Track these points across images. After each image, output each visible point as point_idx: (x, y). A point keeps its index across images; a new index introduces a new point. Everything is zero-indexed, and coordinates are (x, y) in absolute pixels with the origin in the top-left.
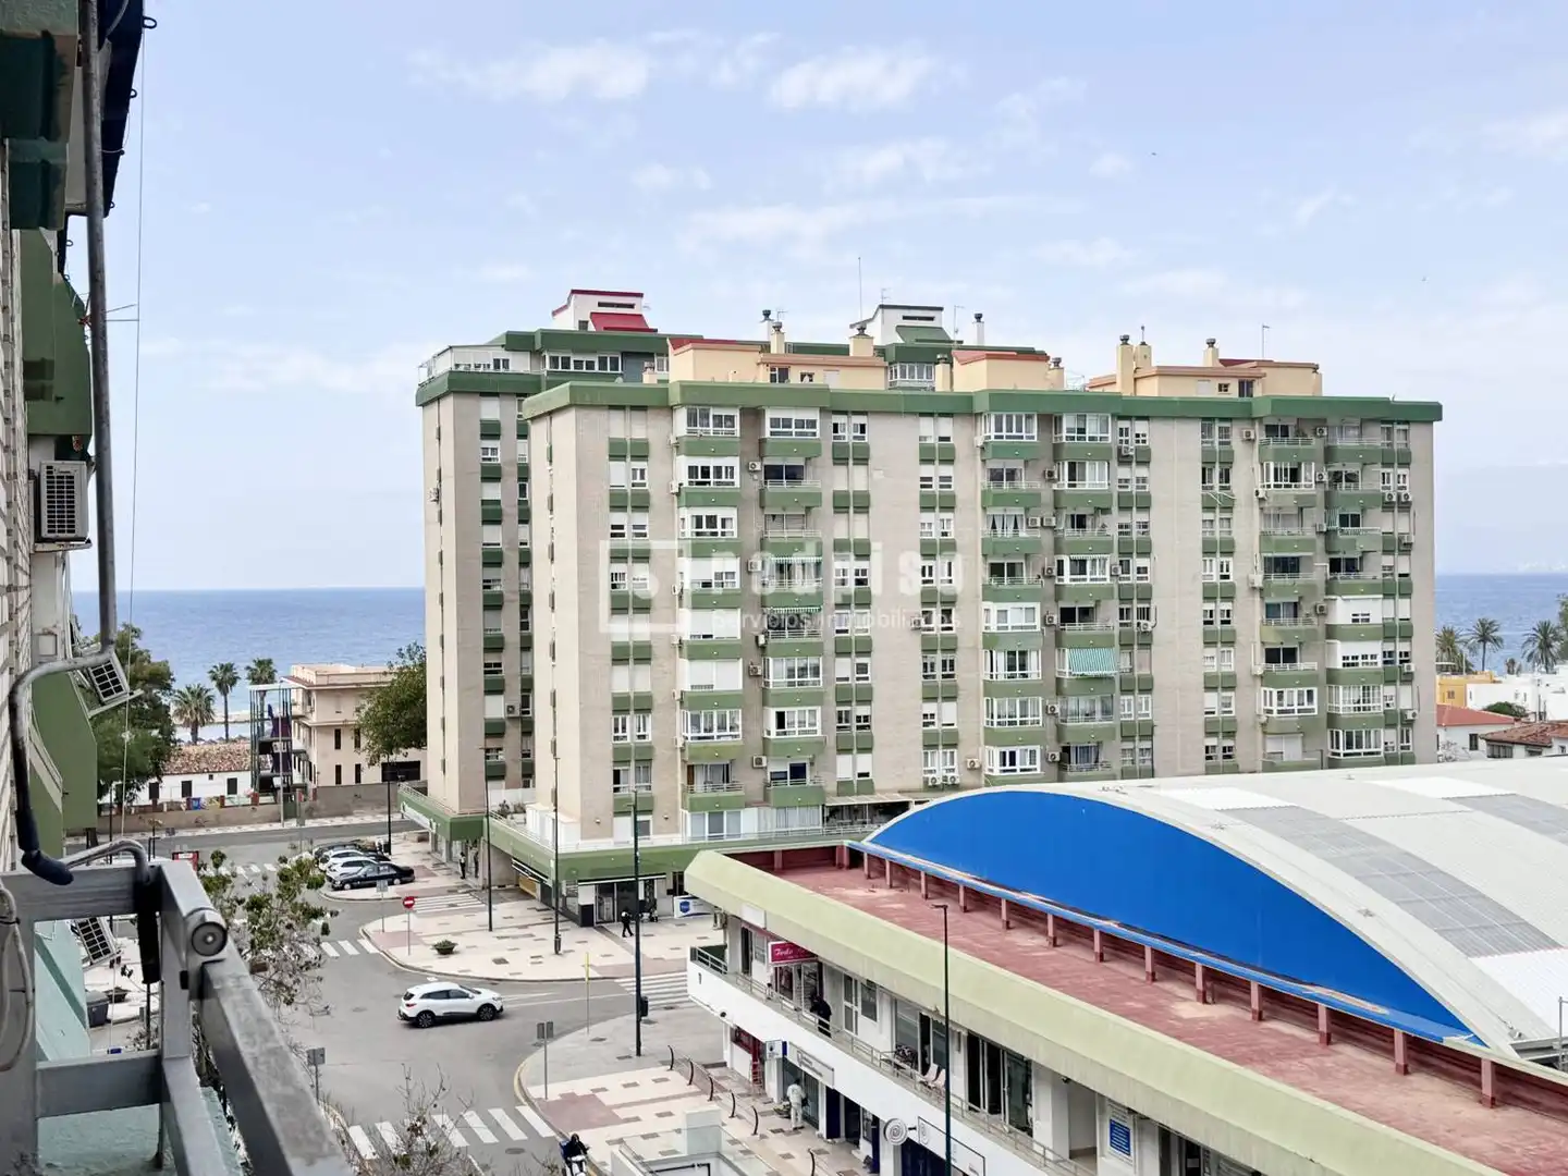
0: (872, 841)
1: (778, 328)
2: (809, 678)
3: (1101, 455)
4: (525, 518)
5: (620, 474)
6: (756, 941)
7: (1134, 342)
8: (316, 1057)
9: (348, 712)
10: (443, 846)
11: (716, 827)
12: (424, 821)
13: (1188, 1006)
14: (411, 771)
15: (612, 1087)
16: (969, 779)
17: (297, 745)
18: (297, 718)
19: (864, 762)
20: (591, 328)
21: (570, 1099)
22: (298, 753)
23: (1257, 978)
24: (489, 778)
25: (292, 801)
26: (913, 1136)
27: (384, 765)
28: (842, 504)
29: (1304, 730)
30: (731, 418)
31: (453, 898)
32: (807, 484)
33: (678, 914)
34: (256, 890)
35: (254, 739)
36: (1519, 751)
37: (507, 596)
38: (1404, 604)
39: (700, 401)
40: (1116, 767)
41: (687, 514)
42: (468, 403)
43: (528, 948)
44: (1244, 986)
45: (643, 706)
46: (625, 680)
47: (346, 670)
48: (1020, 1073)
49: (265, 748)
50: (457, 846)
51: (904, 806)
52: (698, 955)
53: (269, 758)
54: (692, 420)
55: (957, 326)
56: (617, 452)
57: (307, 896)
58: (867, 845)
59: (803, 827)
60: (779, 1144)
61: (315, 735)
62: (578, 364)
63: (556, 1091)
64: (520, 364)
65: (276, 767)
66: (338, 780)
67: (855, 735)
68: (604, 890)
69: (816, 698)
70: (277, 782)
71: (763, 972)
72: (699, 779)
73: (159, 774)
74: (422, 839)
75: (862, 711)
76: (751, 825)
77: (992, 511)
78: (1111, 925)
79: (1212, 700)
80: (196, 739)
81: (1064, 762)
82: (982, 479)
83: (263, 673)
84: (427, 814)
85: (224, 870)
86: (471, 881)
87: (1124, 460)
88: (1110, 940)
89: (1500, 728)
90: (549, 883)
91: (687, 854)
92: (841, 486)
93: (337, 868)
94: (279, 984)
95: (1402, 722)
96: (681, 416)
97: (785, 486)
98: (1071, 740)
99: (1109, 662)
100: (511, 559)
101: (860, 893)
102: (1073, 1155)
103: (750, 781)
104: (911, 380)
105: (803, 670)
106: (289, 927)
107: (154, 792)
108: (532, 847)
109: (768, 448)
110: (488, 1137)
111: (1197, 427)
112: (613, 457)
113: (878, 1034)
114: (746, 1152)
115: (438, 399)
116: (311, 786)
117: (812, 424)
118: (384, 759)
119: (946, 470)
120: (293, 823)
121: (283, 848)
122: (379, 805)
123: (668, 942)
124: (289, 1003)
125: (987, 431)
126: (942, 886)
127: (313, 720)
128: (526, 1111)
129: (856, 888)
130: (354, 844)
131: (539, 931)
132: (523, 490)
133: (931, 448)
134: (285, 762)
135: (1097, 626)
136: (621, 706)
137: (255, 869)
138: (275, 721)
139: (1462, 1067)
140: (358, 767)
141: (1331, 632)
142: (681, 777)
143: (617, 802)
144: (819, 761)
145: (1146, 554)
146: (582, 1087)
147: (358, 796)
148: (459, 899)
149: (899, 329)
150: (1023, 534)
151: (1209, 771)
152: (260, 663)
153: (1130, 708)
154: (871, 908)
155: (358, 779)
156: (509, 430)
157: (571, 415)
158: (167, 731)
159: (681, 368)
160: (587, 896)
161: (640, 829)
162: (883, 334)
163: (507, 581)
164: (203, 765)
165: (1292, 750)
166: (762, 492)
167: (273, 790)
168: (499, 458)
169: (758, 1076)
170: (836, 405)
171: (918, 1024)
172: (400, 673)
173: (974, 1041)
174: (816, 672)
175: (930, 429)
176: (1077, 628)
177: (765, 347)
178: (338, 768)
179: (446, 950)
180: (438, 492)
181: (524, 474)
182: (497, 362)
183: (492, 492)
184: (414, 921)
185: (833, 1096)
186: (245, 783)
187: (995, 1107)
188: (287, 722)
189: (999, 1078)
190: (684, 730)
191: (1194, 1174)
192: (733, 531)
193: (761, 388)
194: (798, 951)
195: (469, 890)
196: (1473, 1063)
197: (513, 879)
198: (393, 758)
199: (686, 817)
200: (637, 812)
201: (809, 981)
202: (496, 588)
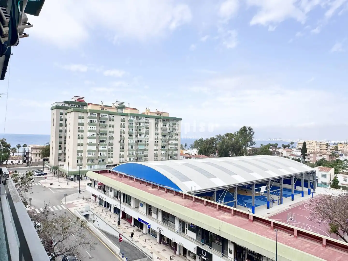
0: (112, 169)
1: (103, 103)
2: (105, 148)
3: (143, 122)
4: (66, 126)
5: (80, 121)
6: (96, 182)
7: (148, 109)
8: (31, 199)
9: (38, 152)
10: (51, 170)
11: (91, 167)
12: (49, 167)
13: (150, 189)
14: (47, 160)
15: (75, 202)
16: (125, 162)
17: (30, 156)
18: (30, 152)
19: (112, 159)
20: (77, 101)
21: (69, 204)
22: (30, 157)
23: (159, 185)
24: (59, 161)
25: (29, 164)
26: (116, 206)
27: (43, 159)
29: (165, 156)
30: (96, 114)
31: (53, 177)
32: (105, 124)
33: (85, 179)
34: (22, 176)
35: (23, 155)
36: (189, 158)
37: (63, 136)
38: (177, 141)
39: (91, 112)
40: (143, 160)
41: (89, 126)
42: (58, 110)
43: (64, 184)
44: (157, 186)
45: (82, 152)
46: (80, 148)
47: (38, 146)
48: (129, 198)
49: (25, 156)
50: (54, 170)
51: (117, 165)
52: (88, 184)
53: (25, 158)
54: (90, 114)
55: (126, 105)
56: (80, 118)
57: (30, 177)
58: (111, 170)
59: (103, 168)
60: (98, 208)
61: (33, 155)
62: (75, 106)
63: (67, 203)
64: (66, 105)
65: (26, 159)
66: (36, 161)
67: (111, 156)
68: (75, 176)
69: (106, 151)
70: (26, 161)
71: (97, 186)
72: (89, 161)
73: (7, 160)
74: (48, 169)
75: (112, 153)
76: (96, 168)
77: (129, 128)
78: (142, 180)
79: (155, 152)
80: (14, 155)
81: (137, 159)
82: (128, 124)
83: (25, 146)
84: (49, 165)
85: (17, 173)
86: (55, 175)
87: (146, 123)
89: (187, 156)
90: (67, 175)
91: (87, 171)
92: (110, 124)
93: (35, 173)
94: (25, 189)
95: (176, 155)
96: (89, 114)
97: (103, 123)
98: (138, 157)
99: (143, 147)
100: (64, 131)
101: (110, 176)
102: (136, 208)
103: (96, 162)
104: (120, 111)
105: (104, 147)
106: (27, 181)
107: (7, 162)
108: (65, 170)
109: (101, 118)
110: (56, 209)
111: (155, 119)
112: (79, 118)
113: (112, 194)
114: (94, 210)
115: (54, 109)
116: (32, 162)
117: (107, 116)
118: (43, 158)
119: (124, 123)
120: (29, 167)
121: (27, 170)
122: (42, 164)
123: (84, 183)
124: (27, 192)
125: (129, 118)
126: (121, 175)
127: (33, 152)
128: (62, 206)
129: (110, 175)
130: (38, 170)
131: (65, 182)
132: (66, 122)
133: (122, 120)
134: (27, 158)
135: (142, 143)
136: (78, 152)
137: (22, 173)
138: (26, 152)
139: (181, 195)
140: (39, 159)
141: (169, 144)
142: (87, 161)
143: (77, 164)
144: (106, 159)
145: (148, 134)
146: (70, 202)
147: (39, 163)
149: (119, 104)
150: (133, 131)
151: (155, 161)
152: (24, 144)
153: (146, 153)
154: (112, 178)
155: (39, 161)
156: (64, 114)
157: (73, 112)
158: (9, 154)
159: (89, 107)
160: (72, 177)
161: (80, 168)
162: (117, 105)
163: (63, 134)
164: (15, 159)
165: (164, 158)
166: (100, 124)
167: (26, 162)
168: (62, 118)
169: (95, 200)
170: (110, 114)
171: (117, 192)
172: (46, 146)
173: (124, 194)
174: (106, 148)
175: (122, 117)
176: (139, 143)
177: (101, 106)
178: (36, 159)
179: (51, 184)
180: (53, 122)
181: (66, 120)
182: (63, 105)
183: (61, 122)
184: (47, 180)
185: (105, 202)
186: (21, 161)
187: (126, 202)
188: (28, 153)
189: (127, 198)
190: (87, 155)
191: (150, 209)
192: (95, 129)
193: (100, 111)
194: (101, 184)
195: (55, 176)
196: (182, 194)
197: (62, 174)
198: (44, 158)
199: (87, 166)
200: (80, 165)
201: (103, 187)
202: (61, 135)
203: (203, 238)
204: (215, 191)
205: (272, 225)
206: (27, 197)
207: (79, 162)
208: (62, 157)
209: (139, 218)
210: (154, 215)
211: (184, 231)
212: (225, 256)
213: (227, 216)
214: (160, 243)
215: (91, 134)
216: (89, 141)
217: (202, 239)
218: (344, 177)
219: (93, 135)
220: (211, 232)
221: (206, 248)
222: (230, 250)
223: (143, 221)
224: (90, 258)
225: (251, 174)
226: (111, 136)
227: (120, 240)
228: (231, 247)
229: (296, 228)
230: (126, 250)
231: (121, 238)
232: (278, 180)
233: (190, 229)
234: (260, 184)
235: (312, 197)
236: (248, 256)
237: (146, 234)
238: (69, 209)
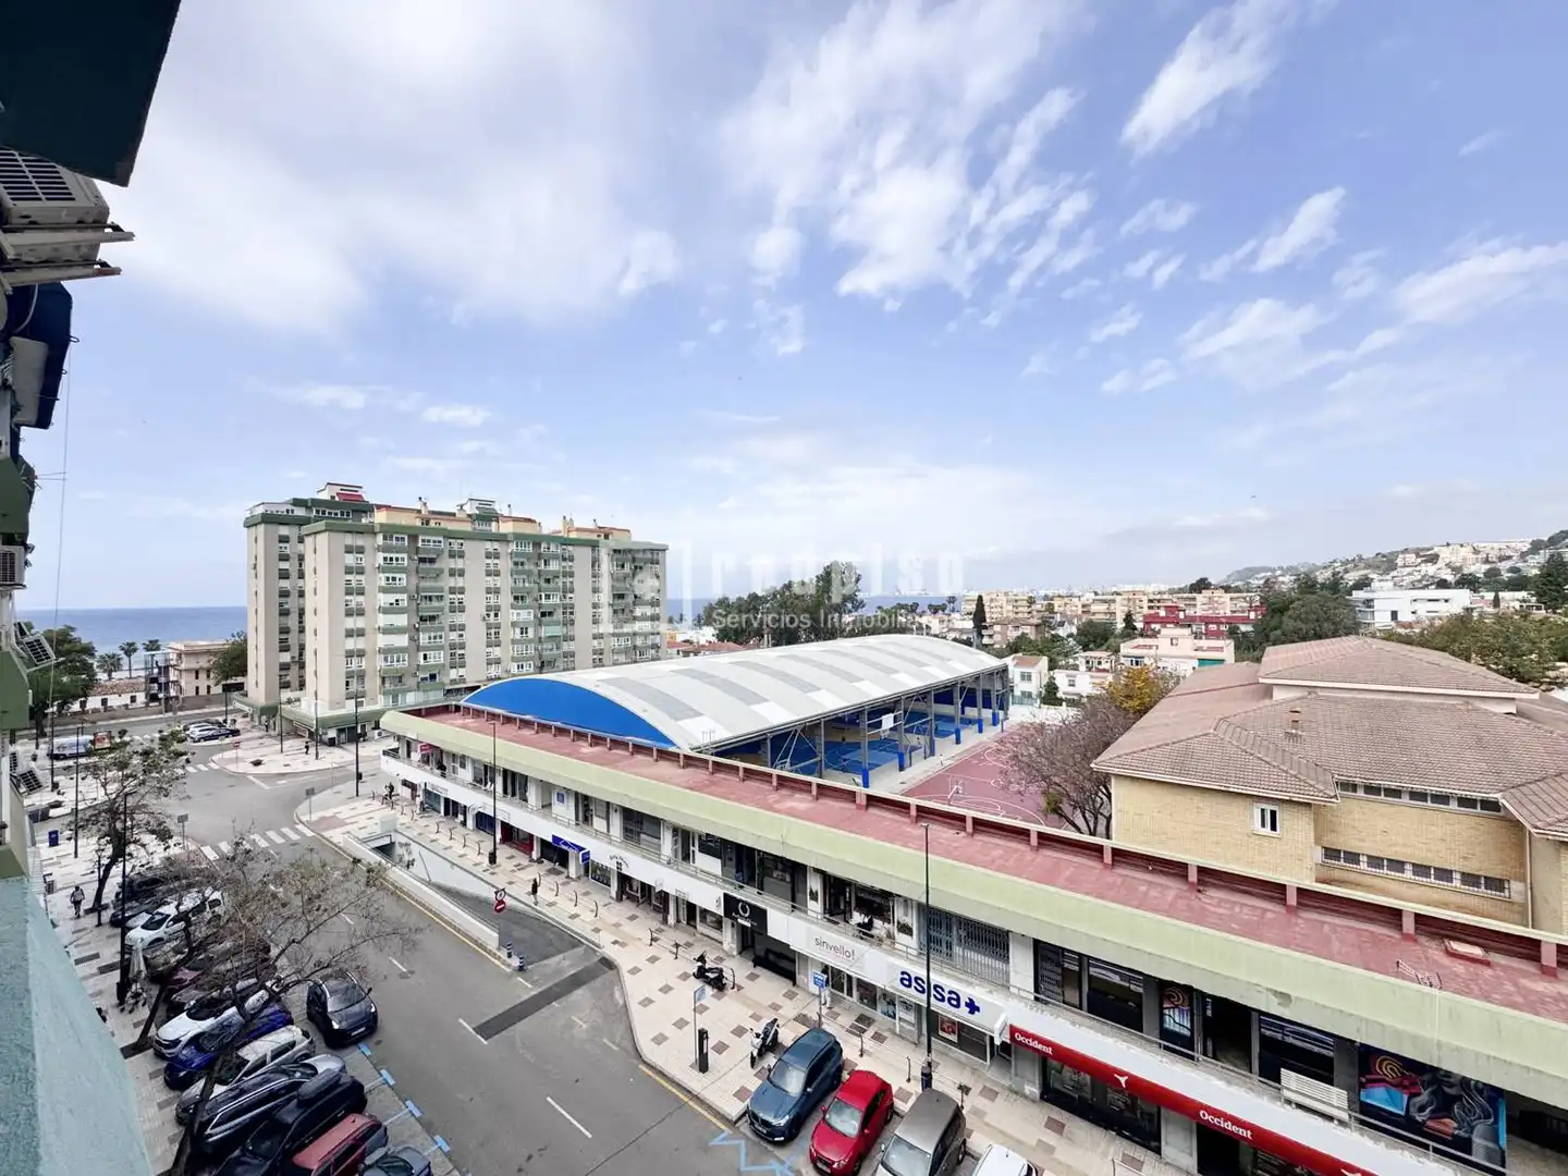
0: (466, 701)
1: (425, 504)
2: (438, 640)
3: (555, 557)
4: (301, 576)
5: (350, 560)
6: (413, 745)
7: (568, 519)
8: (183, 819)
9: (203, 663)
10: (256, 719)
11: (395, 699)
12: (246, 709)
13: (585, 748)
14: (240, 687)
15: (344, 811)
16: (505, 675)
17: (172, 678)
18: (172, 666)
19: (462, 671)
20: (337, 499)
21: (323, 819)
22: (173, 682)
23: (610, 736)
24: (281, 688)
25: (169, 705)
26: (481, 810)
27: (224, 685)
28: (452, 573)
29: (626, 651)
30: (403, 539)
31: (261, 741)
32: (436, 565)
33: (377, 737)
34: (147, 745)
35: (146, 677)
36: (692, 654)
37: (292, 610)
38: (657, 609)
39: (389, 531)
40: (561, 668)
41: (383, 576)
42: (273, 527)
43: (302, 759)
44: (604, 739)
45: (361, 654)
46: (351, 644)
47: (203, 643)
48: (523, 781)
49: (154, 680)
50: (264, 718)
51: (478, 687)
52: (385, 753)
53: (156, 685)
54: (385, 538)
55: (501, 508)
56: (349, 550)
57: (176, 746)
58: (462, 703)
59: (435, 698)
60: (423, 822)
61: (184, 674)
62: (330, 513)
63: (315, 817)
64: (300, 512)
65: (160, 689)
66: (197, 693)
67: (458, 661)
68: (341, 731)
69: (441, 648)
70: (161, 696)
71: (416, 756)
72: (387, 682)
73: (86, 696)
74: (245, 716)
75: (462, 652)
76: (412, 699)
77: (515, 576)
78: (559, 724)
79: (595, 642)
80: (110, 678)
81: (541, 668)
82: (511, 565)
83: (153, 646)
84: (248, 705)
85: (126, 739)
86: (272, 732)
87: (564, 559)
88: (558, 729)
89: (687, 647)
90: (313, 730)
91: (381, 713)
92: (452, 566)
93: (195, 731)
94: (161, 788)
95: (656, 647)
96: (380, 537)
97: (428, 565)
98: (544, 659)
99: (557, 631)
101: (460, 722)
103: (411, 682)
104: (482, 527)
105: (435, 637)
106: (166, 762)
107: (83, 704)
108: (305, 716)
109: (420, 551)
110: (280, 841)
111: (590, 549)
112: (347, 552)
113: (467, 774)
114: (408, 828)
115: (256, 525)
116: (181, 696)
117: (440, 542)
118: (224, 682)
119: (496, 561)
120: (170, 714)
121: (159, 727)
122: (221, 703)
123: (371, 750)
124: (166, 796)
125: (513, 547)
126: (494, 716)
127: (183, 666)
128: (300, 827)
129: (458, 719)
130: (205, 721)
131: (307, 751)
132: (300, 565)
133: (490, 553)
134: (165, 687)
135: (555, 618)
136: (350, 654)
137: (146, 736)
138: (159, 668)
139: (673, 757)
140: (209, 687)
141: (635, 618)
142: (379, 681)
143: (347, 694)
144: (443, 671)
145: (572, 592)
146: (328, 813)
147: (209, 699)
148: (267, 741)
149: (477, 508)
150: (527, 585)
151: (595, 667)
152: (151, 642)
153: (566, 647)
154: (464, 727)
155: (209, 692)
156: (294, 539)
157: (326, 534)
158: (92, 675)
160: (332, 734)
161: (358, 705)
162: (470, 509)
163: (292, 603)
164: (115, 690)
165: (622, 658)
166: (417, 568)
167: (158, 700)
168: (288, 551)
169: (414, 797)
170: (449, 535)
171: (483, 768)
172: (233, 643)
173: (505, 772)
174: (441, 637)
175: (490, 546)
176: (547, 618)
177: (419, 511)
178: (197, 688)
179: (257, 763)
180: (255, 565)
181: (301, 558)
182: (288, 511)
183: (284, 565)
184: (240, 753)
185: (447, 800)
186: (141, 698)
187: (514, 795)
188: (167, 668)
189: (515, 784)
190: (380, 663)
191: (587, 809)
192: (404, 583)
193: (417, 528)
194: (431, 746)
195: (270, 736)
196: (678, 755)
197: (294, 730)
198: (229, 682)
199: (381, 698)
200: (357, 697)
201: (437, 758)
202: (286, 606)
203: (739, 869)
204: (766, 739)
205: (913, 812)
206: (170, 812)
207: (354, 687)
208: (291, 674)
209: (554, 837)
210: (599, 823)
211: (686, 857)
212: (799, 909)
213: (801, 801)
214: (619, 899)
215: (391, 598)
216: (383, 620)
217: (737, 872)
218: (1068, 676)
219: (397, 601)
220: (759, 851)
221: (748, 895)
222: (811, 892)
223: (565, 843)
224: (403, 976)
225: (857, 684)
226: (456, 601)
227: (498, 908)
228: (814, 884)
229: (970, 814)
230: (518, 932)
231: (501, 902)
232: (922, 695)
233: (705, 849)
234: (877, 710)
235: (1002, 731)
236: (858, 898)
237: (579, 878)
238: (327, 834)
